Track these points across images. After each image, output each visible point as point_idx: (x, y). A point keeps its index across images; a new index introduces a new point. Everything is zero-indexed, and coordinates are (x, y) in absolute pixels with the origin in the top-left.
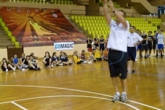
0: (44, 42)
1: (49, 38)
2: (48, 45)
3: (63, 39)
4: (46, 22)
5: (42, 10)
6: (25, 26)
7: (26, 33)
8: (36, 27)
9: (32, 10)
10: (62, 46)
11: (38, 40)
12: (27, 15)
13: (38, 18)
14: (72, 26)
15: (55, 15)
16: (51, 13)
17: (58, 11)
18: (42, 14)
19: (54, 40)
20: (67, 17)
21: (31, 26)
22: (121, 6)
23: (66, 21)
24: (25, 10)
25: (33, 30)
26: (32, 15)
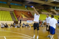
0: (25, 20)
1: (26, 19)
2: (25, 21)
3: (30, 20)
4: (26, 15)
5: (25, 12)
6: (20, 16)
7: (20, 17)
8: (23, 16)
9: (23, 11)
10: (29, 22)
11: (23, 19)
12: (21, 13)
13: (24, 14)
14: (33, 16)
15: (29, 13)
16: (28, 13)
17: (30, 12)
18: (25, 13)
19: (27, 20)
20: (32, 14)
21: (22, 16)
22: (48, 12)
23: (32, 15)
24: (21, 11)
25: (22, 17)
26: (22, 13)
